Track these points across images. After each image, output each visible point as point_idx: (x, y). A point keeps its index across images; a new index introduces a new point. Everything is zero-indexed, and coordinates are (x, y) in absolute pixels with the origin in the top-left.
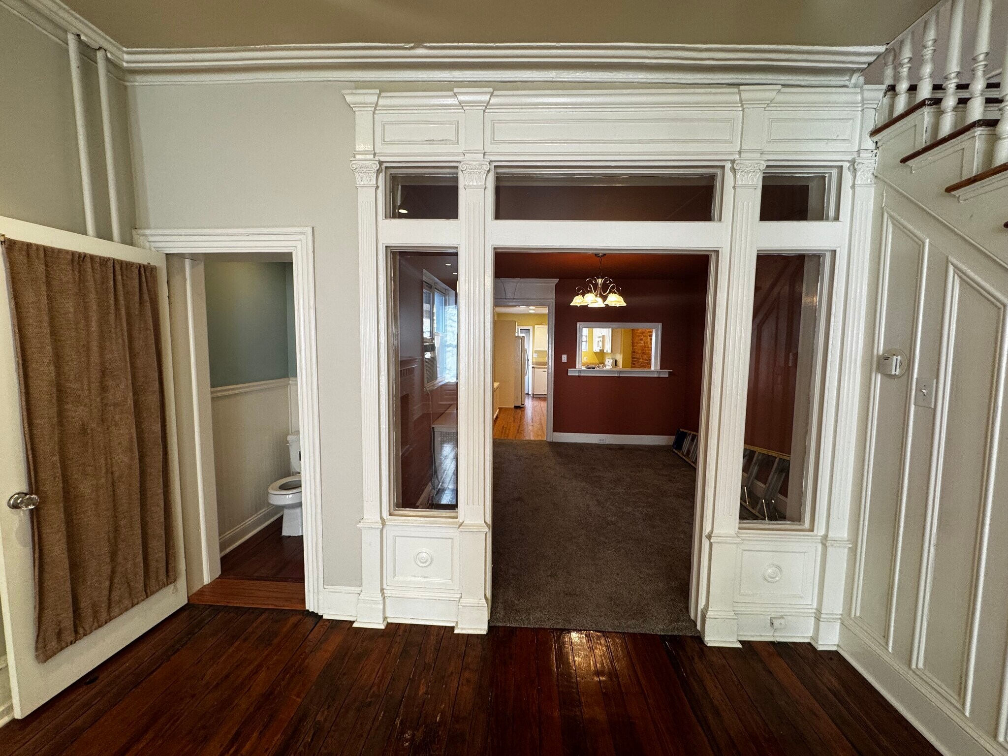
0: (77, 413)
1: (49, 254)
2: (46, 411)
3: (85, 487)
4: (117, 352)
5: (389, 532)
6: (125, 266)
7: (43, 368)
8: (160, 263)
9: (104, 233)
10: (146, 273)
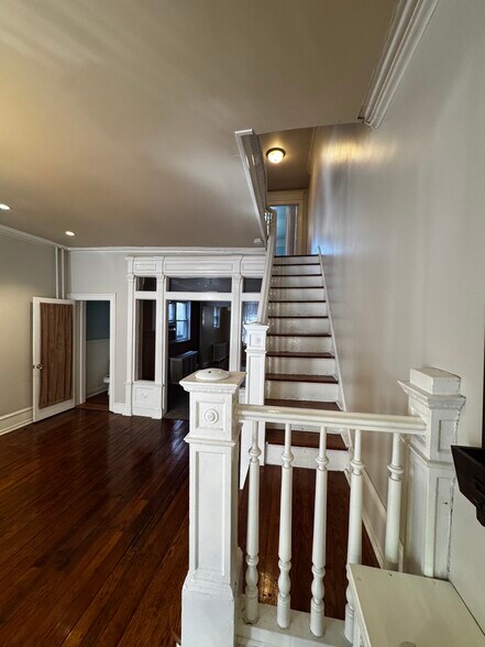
0: (52, 345)
1: (49, 304)
2: (45, 344)
3: (52, 365)
4: (62, 329)
5: (134, 386)
6: (65, 305)
7: (46, 333)
8: (73, 303)
9: (60, 298)
10: (70, 306)
